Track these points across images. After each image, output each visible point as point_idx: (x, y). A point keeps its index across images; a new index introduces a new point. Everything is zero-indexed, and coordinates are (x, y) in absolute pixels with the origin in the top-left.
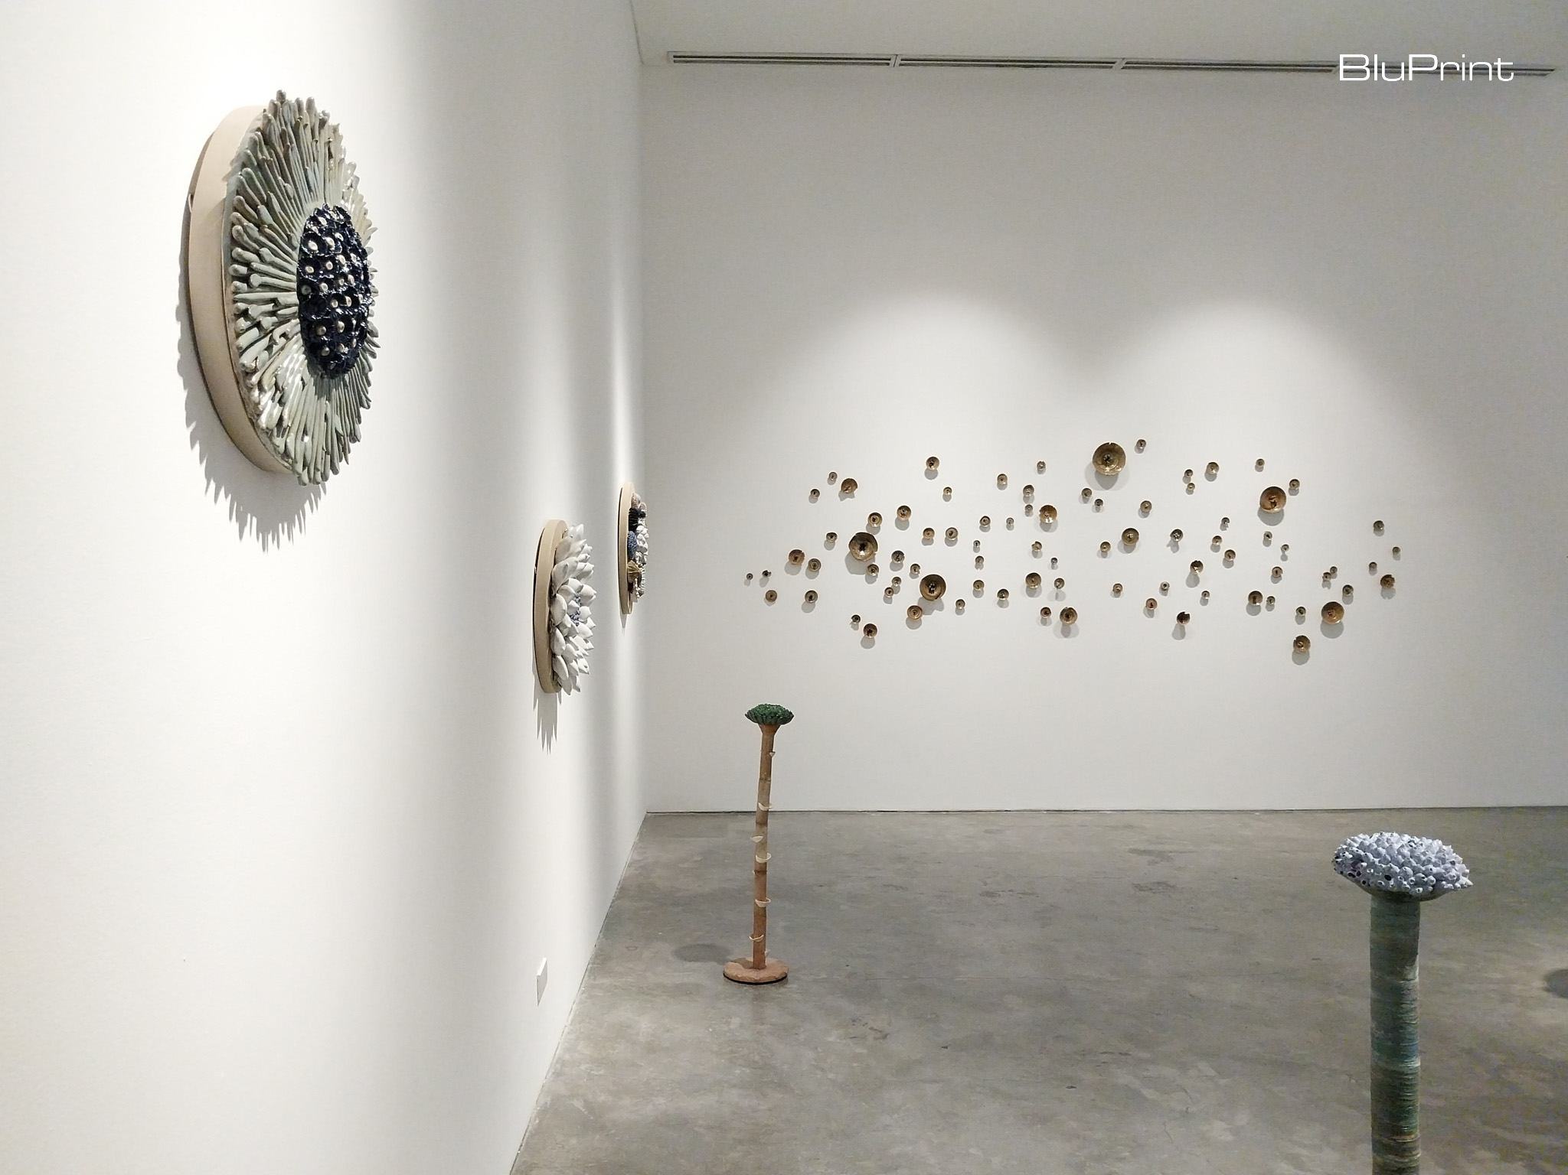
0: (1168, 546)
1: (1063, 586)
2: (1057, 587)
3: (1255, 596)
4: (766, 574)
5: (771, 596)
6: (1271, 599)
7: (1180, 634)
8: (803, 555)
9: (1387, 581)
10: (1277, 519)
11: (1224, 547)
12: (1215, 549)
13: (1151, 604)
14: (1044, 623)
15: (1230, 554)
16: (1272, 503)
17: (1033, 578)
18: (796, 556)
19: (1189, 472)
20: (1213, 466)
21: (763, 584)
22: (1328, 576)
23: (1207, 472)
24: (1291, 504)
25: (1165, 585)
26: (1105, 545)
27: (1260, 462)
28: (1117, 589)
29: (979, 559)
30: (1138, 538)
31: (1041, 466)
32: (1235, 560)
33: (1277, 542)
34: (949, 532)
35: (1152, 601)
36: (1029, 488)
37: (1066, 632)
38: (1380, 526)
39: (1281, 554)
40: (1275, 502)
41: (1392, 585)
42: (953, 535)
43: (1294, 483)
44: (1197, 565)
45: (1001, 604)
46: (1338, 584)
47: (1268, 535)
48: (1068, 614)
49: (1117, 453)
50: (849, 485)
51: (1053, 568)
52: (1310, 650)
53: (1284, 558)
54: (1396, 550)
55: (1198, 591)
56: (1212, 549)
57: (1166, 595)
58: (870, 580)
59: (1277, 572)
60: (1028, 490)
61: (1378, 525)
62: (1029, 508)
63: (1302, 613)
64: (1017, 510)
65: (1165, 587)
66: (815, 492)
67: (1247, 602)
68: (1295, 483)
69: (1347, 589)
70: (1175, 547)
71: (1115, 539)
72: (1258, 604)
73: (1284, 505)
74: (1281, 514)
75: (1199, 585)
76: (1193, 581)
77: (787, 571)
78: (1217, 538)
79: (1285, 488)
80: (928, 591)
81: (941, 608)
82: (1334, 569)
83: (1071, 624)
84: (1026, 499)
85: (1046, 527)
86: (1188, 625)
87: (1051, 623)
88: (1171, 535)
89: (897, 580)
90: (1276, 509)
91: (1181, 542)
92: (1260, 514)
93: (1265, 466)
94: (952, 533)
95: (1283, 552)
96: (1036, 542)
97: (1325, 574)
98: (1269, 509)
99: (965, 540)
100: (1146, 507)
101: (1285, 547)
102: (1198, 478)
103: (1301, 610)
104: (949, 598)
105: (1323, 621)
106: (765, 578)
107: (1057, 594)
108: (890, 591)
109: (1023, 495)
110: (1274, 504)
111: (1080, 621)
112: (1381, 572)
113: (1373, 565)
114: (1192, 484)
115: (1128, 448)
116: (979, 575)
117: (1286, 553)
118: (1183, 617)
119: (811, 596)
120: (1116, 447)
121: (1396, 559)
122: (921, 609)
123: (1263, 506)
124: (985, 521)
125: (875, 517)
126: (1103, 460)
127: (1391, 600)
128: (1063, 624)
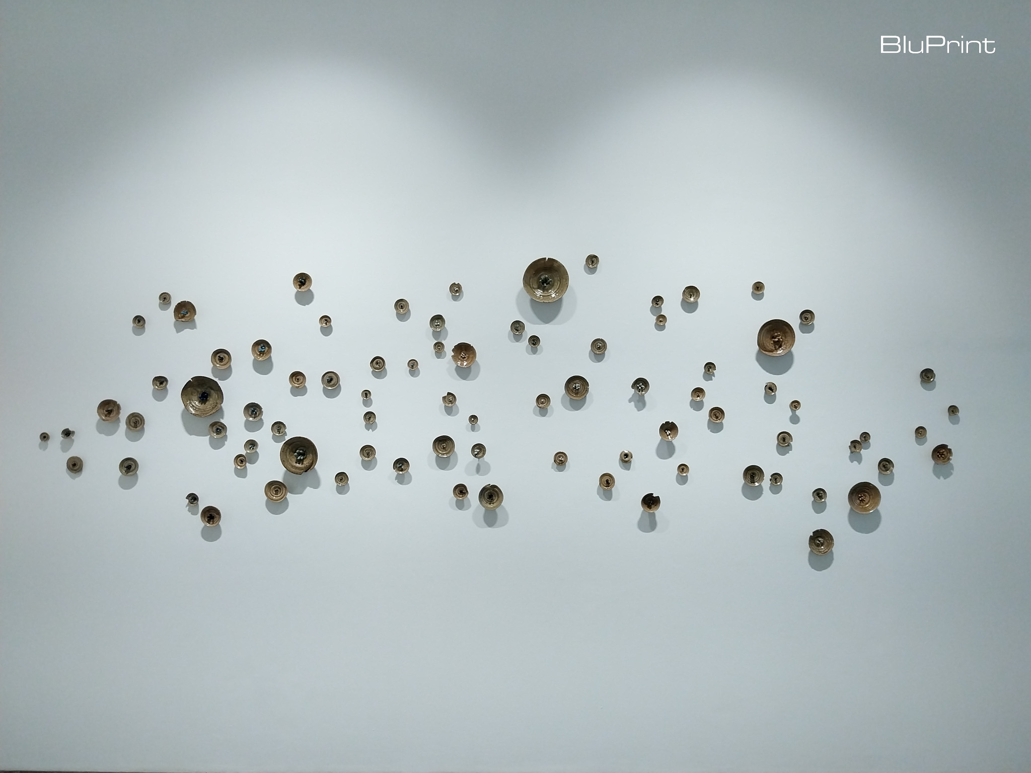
0: (630, 401)
1: (484, 454)
2: (475, 456)
3: (753, 473)
4: (67, 433)
5: (75, 466)
6: (776, 477)
7: (650, 525)
8: (119, 407)
9: (941, 453)
10: (783, 365)
11: (710, 402)
12: (697, 406)
13: (607, 481)
14: (460, 506)
15: (717, 413)
16: (774, 342)
17: (443, 443)
18: (109, 408)
19: (658, 300)
20: (692, 291)
21: (65, 449)
22: (857, 445)
23: (683, 300)
24: (802, 343)
25: (626, 455)
26: (543, 399)
27: (758, 287)
28: (560, 460)
29: (369, 416)
30: (587, 390)
31: (456, 290)
32: (725, 421)
33: (784, 397)
34: (327, 378)
35: (607, 478)
36: (437, 320)
37: (491, 520)
38: (929, 375)
39: (790, 414)
40: (779, 341)
41: (949, 459)
42: (333, 382)
43: (807, 316)
44: (669, 428)
45: (401, 480)
46: (871, 456)
47: (770, 388)
48: (491, 494)
49: (557, 271)
50: (185, 311)
51: (473, 429)
52: (834, 549)
53: (795, 420)
54: (953, 410)
55: (673, 463)
56: (691, 406)
57: (629, 470)
58: (217, 445)
59: (784, 440)
60: (437, 322)
61: (927, 375)
62: (439, 346)
63: (821, 497)
64: (424, 351)
65: (626, 458)
66: (139, 320)
67: (741, 481)
68: (809, 316)
69: (885, 465)
70: (640, 403)
71: (557, 393)
72: (757, 484)
73: (792, 345)
74: (789, 358)
75: (674, 456)
76: (666, 450)
77: (100, 431)
78: (698, 392)
79: (795, 322)
80: (294, 460)
81: (316, 484)
82: (865, 436)
83: (497, 506)
84: (436, 334)
85: (464, 373)
86: (660, 512)
87: (469, 506)
88: (633, 387)
89: (252, 444)
90: (780, 352)
91: (648, 396)
92: (760, 358)
93: (765, 291)
94: (331, 380)
95: (793, 411)
96: (449, 394)
97: (852, 442)
98: (772, 351)
99: (350, 388)
100: (599, 347)
101: (795, 405)
102: (672, 307)
103: (819, 494)
104: (325, 468)
105: (851, 509)
106: (67, 440)
107: (478, 466)
108: (240, 460)
109: (431, 330)
110: (778, 345)
111: (508, 501)
112: (933, 441)
113: (920, 432)
114: (663, 317)
115: (574, 266)
116: (369, 438)
117: (798, 412)
118: (650, 501)
119: (129, 466)
120: (555, 265)
121: (954, 423)
122: (285, 487)
123: (761, 345)
124: (378, 364)
125: (222, 355)
126: (538, 281)
127: (948, 479)
128: (487, 509)
